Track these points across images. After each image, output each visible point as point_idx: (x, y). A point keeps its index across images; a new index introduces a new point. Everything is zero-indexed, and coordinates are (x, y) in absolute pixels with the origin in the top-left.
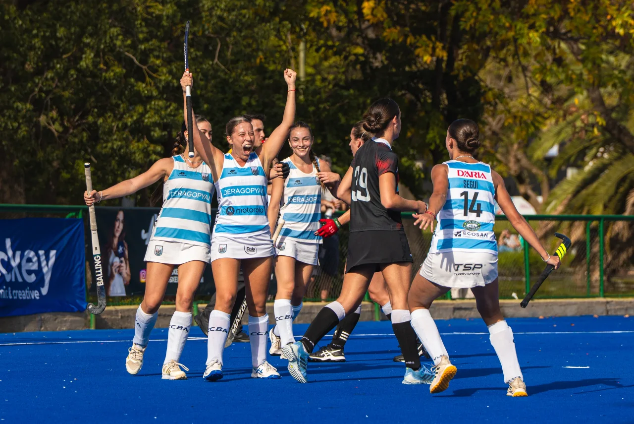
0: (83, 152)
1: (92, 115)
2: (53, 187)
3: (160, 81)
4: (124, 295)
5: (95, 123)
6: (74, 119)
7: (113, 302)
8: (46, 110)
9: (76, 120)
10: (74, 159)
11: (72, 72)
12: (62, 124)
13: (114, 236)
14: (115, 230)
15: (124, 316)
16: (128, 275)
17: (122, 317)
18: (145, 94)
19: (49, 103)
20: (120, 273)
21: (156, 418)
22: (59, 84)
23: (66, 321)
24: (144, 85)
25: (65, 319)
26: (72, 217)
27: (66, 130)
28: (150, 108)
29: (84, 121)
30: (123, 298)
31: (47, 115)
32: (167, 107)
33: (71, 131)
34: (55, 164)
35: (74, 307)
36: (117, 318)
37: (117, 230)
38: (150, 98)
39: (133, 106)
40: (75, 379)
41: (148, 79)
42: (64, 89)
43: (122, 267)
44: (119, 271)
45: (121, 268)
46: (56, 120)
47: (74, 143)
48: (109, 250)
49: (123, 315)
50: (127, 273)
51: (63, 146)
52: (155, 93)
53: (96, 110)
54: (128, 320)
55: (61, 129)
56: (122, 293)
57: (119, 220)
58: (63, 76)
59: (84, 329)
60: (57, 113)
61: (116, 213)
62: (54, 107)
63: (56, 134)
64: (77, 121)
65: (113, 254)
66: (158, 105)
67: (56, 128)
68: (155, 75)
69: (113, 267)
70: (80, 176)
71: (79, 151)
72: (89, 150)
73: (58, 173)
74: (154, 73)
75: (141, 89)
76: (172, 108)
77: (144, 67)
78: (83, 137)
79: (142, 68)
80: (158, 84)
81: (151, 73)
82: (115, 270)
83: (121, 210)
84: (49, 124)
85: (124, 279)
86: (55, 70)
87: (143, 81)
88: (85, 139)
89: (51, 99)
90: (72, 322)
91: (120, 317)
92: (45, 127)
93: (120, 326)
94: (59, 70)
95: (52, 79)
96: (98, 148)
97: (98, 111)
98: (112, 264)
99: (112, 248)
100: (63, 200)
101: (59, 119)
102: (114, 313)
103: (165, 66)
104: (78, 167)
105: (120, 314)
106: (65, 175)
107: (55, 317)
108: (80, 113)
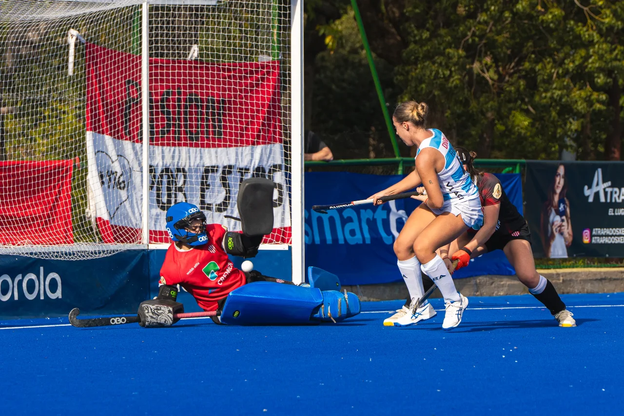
0: (519, 102)
1: (529, 61)
2: (488, 140)
3: (603, 23)
4: (566, 257)
5: (533, 70)
6: (510, 65)
7: (553, 264)
8: (480, 56)
9: (511, 67)
10: (511, 109)
11: (507, 14)
12: (497, 72)
13: (555, 193)
14: (556, 186)
15: (567, 280)
16: (569, 235)
17: (563, 280)
18: (585, 38)
19: (483, 49)
20: (561, 234)
21: (604, 390)
22: (494, 28)
23: (503, 286)
24: (585, 29)
25: (502, 283)
26: (509, 172)
27: (501, 78)
28: (594, 52)
29: (521, 68)
30: (564, 260)
31: (481, 62)
32: (612, 51)
33: (507, 78)
34: (489, 115)
35: (510, 269)
36: (558, 281)
37: (558, 187)
38: (591, 43)
39: (573, 51)
40: (515, 348)
41: (589, 21)
42: (499, 33)
43: (563, 226)
44: (560, 231)
45: (563, 228)
46: (490, 67)
47: (510, 92)
48: (549, 208)
49: (565, 278)
50: (568, 233)
51: (499, 94)
52: (596, 37)
53: (533, 56)
54: (570, 284)
55: (496, 77)
56: (564, 255)
57: (559, 175)
58: (498, 19)
59: (522, 294)
60: (491, 60)
61: (556, 168)
62: (489, 53)
63: (491, 82)
64: (513, 68)
65: (553, 212)
66: (602, 49)
67: (490, 75)
68: (597, 18)
69: (553, 227)
70: (516, 128)
71: (516, 101)
72: (527, 100)
73: (492, 124)
74: (596, 15)
75: (582, 32)
76: (616, 52)
77: (586, 9)
78: (520, 86)
79: (583, 10)
80: (601, 26)
81: (592, 15)
82: (556, 229)
83: (561, 164)
84: (483, 72)
85: (565, 239)
86: (489, 13)
87: (585, 24)
88: (522, 87)
89: (485, 44)
90: (509, 285)
91: (561, 281)
92: (478, 75)
93: (562, 291)
94: (493, 13)
95: (486, 23)
96: (537, 98)
97: (536, 57)
98: (553, 223)
99: (552, 206)
100: (498, 153)
101: (494, 65)
102: (555, 276)
103: (609, 7)
104: (514, 119)
105: (561, 278)
106: (500, 128)
107: (491, 281)
108: (516, 59)
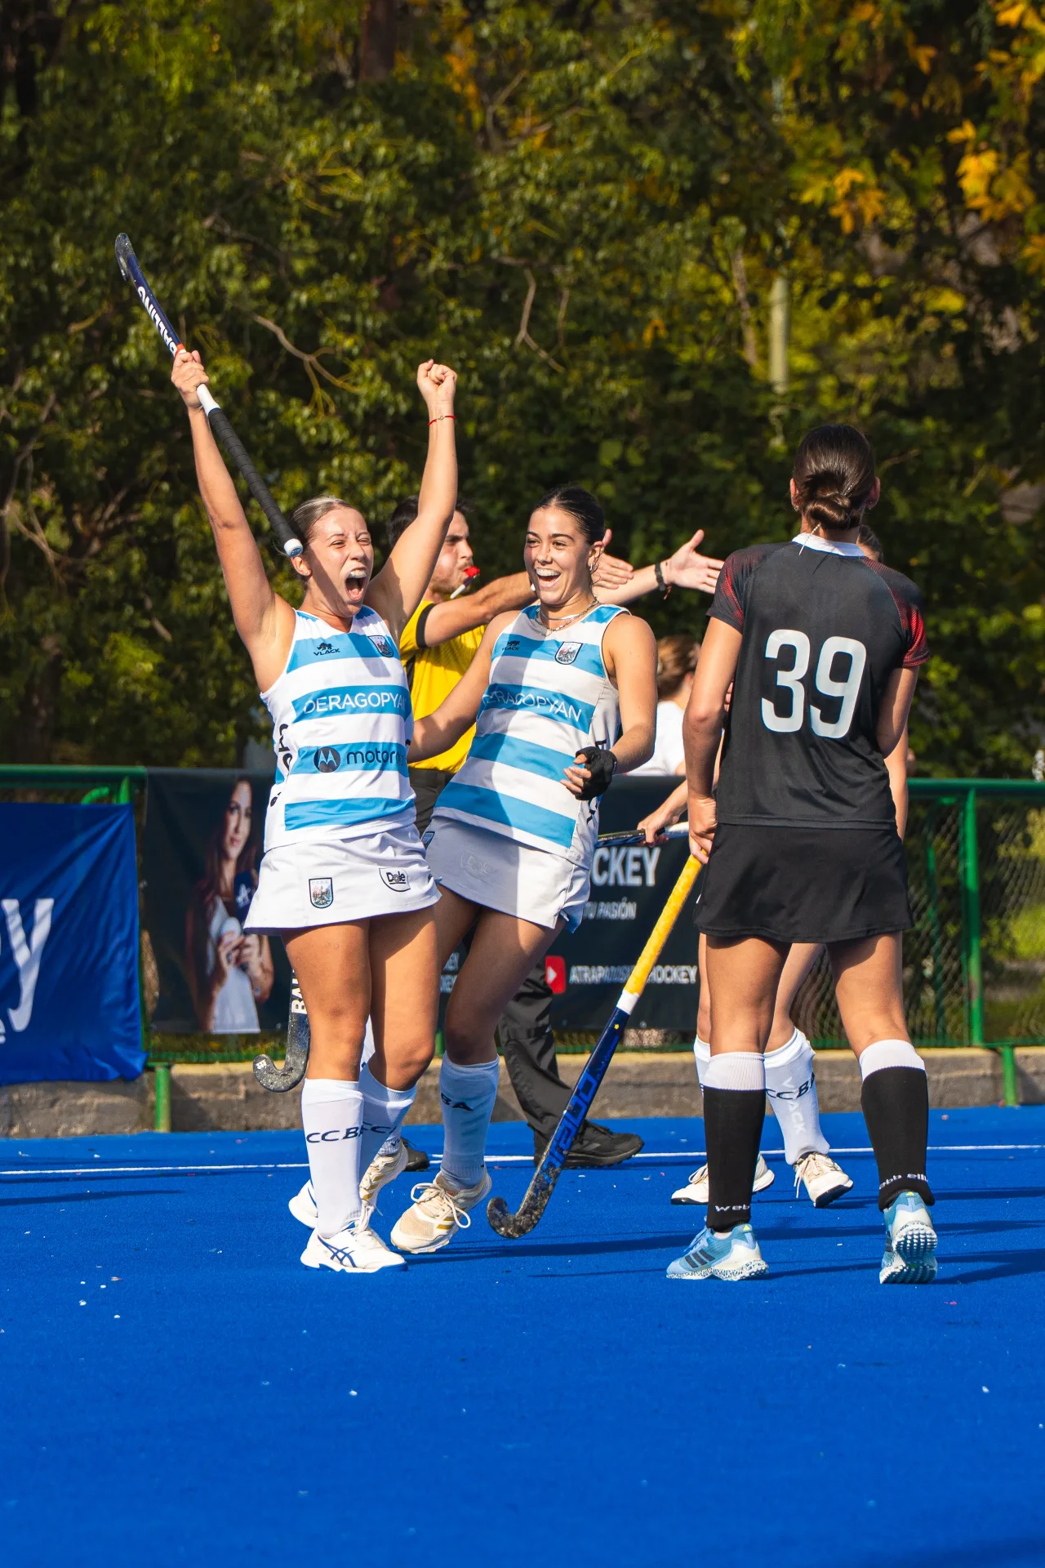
0: (129, 610)
1: (154, 502)
2: (43, 713)
3: (355, 399)
4: (256, 1030)
5: (165, 524)
6: (104, 511)
7: (221, 1050)
8: (21, 485)
9: (107, 514)
10: (107, 629)
11: (96, 373)
12: (68, 528)
13: (225, 856)
14: (228, 839)
15: (256, 1093)
16: (264, 971)
17: (247, 1094)
18: (310, 437)
19: (30, 465)
20: (243, 967)
21: (354, 1393)
22: (58, 409)
23: (83, 1109)
24: (306, 412)
25: (82, 1101)
26: (100, 800)
27: (79, 546)
28: (329, 478)
29: (133, 518)
30: (250, 1039)
31: (24, 502)
32: (378, 475)
33: (95, 546)
34: (49, 643)
35: (104, 1065)
36: (234, 1097)
37: (233, 840)
38: (325, 450)
39: (276, 473)
40: (115, 1279)
41: (319, 393)
42: (73, 425)
43: (248, 946)
44: (238, 959)
45: (246, 951)
46: (52, 513)
47: (105, 581)
48: (208, 898)
49: (252, 1088)
50: (262, 965)
51: (73, 590)
52: (338, 435)
53: (166, 486)
54: (266, 1104)
55: (65, 542)
56: (247, 1025)
57: (238, 807)
58: (68, 388)
59: (135, 1132)
60: (53, 495)
61: (230, 789)
62: (45, 477)
63: (51, 556)
64: (113, 517)
65: (221, 910)
66: (351, 469)
67: (50, 538)
68: (339, 382)
69: (221, 948)
70: (121, 681)
71: (119, 607)
72: (149, 604)
73: (56, 670)
74: (337, 376)
75: (298, 421)
76: (390, 476)
77: (308, 359)
78: (129, 565)
79: (301, 361)
80: (352, 407)
81: (327, 375)
82: (228, 955)
83: (242, 779)
84: (31, 528)
85: (253, 981)
86: (45, 369)
87: (307, 398)
88: (136, 569)
89: (35, 453)
90: (99, 1109)
91: (242, 1096)
92: (17, 537)
93: (243, 1122)
94: (57, 369)
95: (38, 396)
96: (176, 599)
97: (172, 488)
98: (220, 940)
99: (218, 892)
100: (72, 750)
101: (60, 509)
102: (224, 1083)
103: (372, 356)
104: (116, 654)
105: (242, 1088)
106: (78, 677)
107: (50, 1098)
108: (120, 497)
